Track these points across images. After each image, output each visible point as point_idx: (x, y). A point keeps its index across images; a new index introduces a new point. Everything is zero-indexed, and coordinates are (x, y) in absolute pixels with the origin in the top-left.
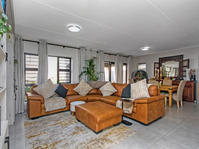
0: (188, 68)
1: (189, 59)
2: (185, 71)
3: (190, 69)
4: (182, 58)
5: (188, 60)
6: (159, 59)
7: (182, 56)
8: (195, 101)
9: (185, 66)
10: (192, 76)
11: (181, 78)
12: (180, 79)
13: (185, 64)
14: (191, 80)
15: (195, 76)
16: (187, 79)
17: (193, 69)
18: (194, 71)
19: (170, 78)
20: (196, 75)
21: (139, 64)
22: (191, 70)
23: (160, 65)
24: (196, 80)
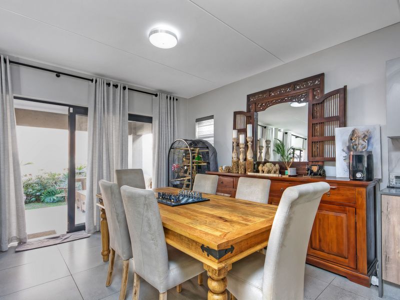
0: (344, 124)
1: (345, 87)
2: (332, 139)
3: (348, 130)
4: (321, 86)
5: (343, 92)
6: (249, 97)
7: (321, 76)
8: (375, 280)
9: (331, 119)
10: (359, 158)
11: (315, 169)
12: (312, 172)
13: (332, 108)
14: (355, 179)
15: (370, 157)
16: (339, 170)
17: (361, 129)
18: (367, 137)
19: (277, 166)
20: (373, 153)
21: (199, 120)
22: (354, 131)
23: (250, 118)
24: (377, 175)
